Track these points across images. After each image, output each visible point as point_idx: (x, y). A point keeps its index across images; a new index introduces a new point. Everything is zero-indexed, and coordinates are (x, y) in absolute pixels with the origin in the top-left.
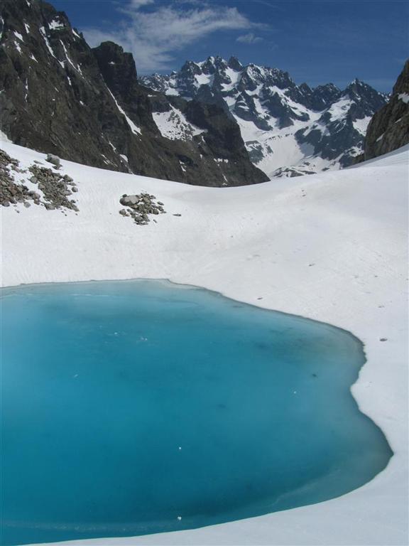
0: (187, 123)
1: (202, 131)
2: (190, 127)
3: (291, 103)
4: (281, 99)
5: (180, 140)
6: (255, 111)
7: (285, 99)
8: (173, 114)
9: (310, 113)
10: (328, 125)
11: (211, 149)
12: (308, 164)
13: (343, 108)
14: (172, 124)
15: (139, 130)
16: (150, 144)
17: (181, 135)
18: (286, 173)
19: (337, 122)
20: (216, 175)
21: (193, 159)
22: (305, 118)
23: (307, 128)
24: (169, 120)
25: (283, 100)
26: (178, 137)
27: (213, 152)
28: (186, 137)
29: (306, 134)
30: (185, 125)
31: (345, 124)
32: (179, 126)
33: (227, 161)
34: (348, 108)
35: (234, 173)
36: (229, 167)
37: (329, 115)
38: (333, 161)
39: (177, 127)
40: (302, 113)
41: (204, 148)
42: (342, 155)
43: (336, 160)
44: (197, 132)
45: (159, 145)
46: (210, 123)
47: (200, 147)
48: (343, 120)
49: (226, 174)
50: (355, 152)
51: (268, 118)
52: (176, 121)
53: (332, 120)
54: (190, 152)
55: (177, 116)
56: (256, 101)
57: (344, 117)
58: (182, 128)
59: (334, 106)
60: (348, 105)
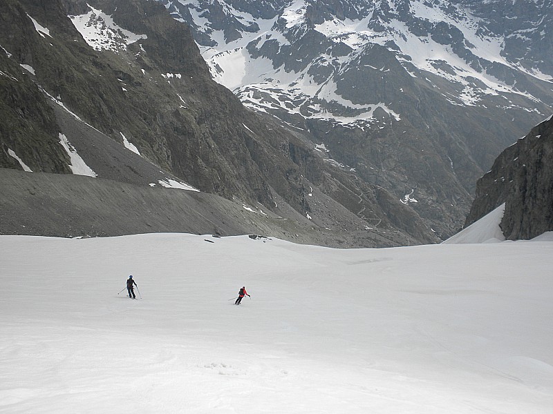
0: (116, 28)
1: (139, 37)
2: (120, 33)
3: (234, 12)
4: (222, 7)
5: (110, 51)
6: (193, 24)
7: (227, 7)
8: (93, 16)
9: (259, 21)
10: (285, 32)
11: (156, 61)
12: (270, 80)
13: (298, 12)
14: (95, 31)
15: (47, 31)
16: (67, 50)
17: (110, 44)
18: (247, 93)
19: (295, 28)
20: (169, 96)
21: (132, 75)
22: (254, 28)
23: (260, 39)
24: (89, 25)
25: (225, 8)
26: (107, 47)
27: (158, 64)
28: (118, 46)
29: (259, 46)
30: (113, 30)
31: (306, 29)
32: (104, 32)
33: (179, 76)
34: (304, 11)
35: (192, 91)
36: (184, 83)
37: (283, 22)
38: (300, 74)
39: (102, 33)
40: (250, 23)
41: (146, 60)
42: (310, 65)
43: (303, 72)
44: (132, 38)
45: (81, 52)
46: (148, 25)
47: (139, 59)
48: (302, 24)
49: (181, 93)
50: (326, 60)
51: (209, 31)
52: (99, 25)
53: (288, 26)
54: (127, 65)
55: (100, 19)
56: (192, 12)
57: (303, 21)
58: (110, 34)
59: (287, 11)
60: (304, 8)
